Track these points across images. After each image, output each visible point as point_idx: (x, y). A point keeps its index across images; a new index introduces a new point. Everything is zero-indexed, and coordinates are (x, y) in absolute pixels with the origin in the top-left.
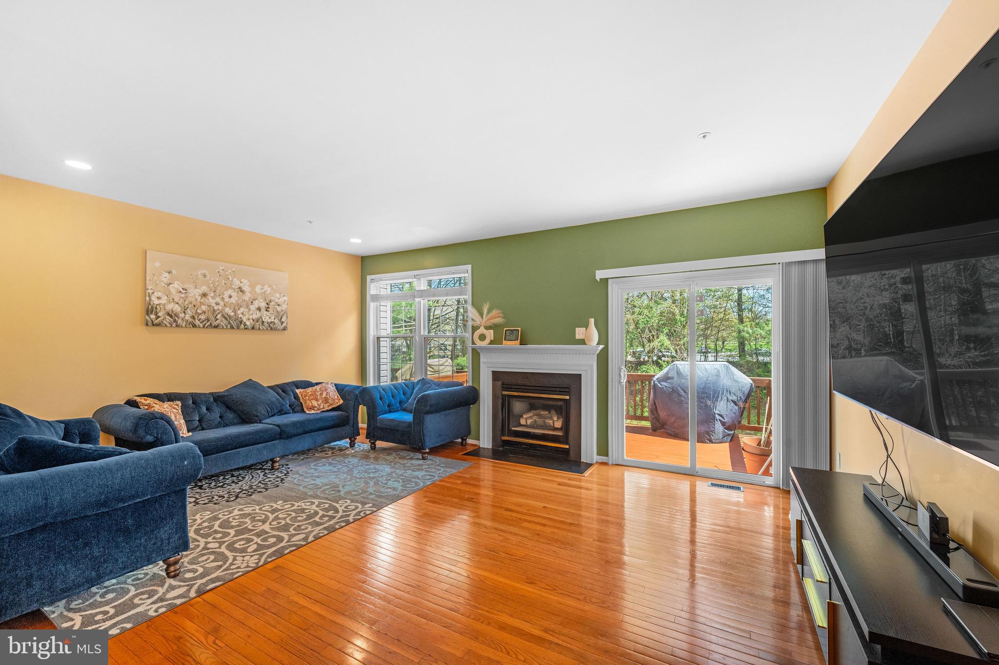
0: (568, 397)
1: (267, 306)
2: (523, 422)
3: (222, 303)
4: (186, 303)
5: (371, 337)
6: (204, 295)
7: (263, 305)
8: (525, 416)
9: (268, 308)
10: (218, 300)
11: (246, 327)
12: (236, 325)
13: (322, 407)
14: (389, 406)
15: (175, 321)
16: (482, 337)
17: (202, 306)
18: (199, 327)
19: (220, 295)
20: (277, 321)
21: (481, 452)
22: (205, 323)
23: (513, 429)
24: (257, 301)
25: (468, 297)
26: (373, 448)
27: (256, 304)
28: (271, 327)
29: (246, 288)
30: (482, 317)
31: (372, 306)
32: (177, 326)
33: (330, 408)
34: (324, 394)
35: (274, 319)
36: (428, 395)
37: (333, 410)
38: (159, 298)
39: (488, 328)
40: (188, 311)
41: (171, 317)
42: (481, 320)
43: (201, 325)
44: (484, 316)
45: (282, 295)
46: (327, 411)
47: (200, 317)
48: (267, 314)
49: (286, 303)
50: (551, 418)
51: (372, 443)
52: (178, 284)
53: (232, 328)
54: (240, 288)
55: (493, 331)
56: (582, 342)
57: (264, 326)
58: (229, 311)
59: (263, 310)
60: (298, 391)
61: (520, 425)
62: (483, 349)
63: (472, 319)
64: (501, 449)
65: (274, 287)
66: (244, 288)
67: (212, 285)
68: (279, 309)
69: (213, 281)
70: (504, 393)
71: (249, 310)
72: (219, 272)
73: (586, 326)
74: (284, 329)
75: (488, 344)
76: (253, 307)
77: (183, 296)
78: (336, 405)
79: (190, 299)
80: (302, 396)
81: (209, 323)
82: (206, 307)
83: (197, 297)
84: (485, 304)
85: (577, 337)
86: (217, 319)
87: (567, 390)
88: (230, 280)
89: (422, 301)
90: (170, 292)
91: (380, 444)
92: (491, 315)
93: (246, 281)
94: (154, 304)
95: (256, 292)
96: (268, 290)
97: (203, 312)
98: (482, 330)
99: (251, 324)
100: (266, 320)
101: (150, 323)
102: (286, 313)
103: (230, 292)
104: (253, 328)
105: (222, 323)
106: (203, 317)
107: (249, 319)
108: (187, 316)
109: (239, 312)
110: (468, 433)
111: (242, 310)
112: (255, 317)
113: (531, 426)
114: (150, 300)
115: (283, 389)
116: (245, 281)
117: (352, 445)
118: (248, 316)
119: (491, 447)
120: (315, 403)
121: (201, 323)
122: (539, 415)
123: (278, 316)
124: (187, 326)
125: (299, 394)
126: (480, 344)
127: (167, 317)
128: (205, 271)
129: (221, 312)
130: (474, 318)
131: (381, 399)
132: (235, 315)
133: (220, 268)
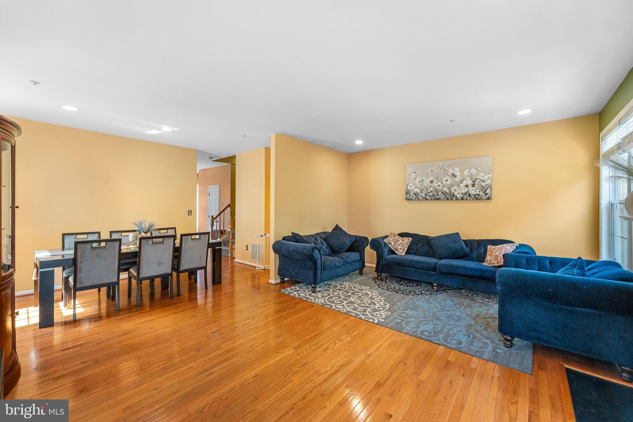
1: (473, 183)
3: (441, 185)
4: (423, 187)
6: (432, 182)
7: (470, 182)
9: (474, 184)
10: (439, 183)
11: (457, 199)
15: (417, 197)
17: (431, 188)
18: (429, 200)
19: (440, 181)
20: (481, 193)
22: (432, 197)
24: (465, 181)
27: (465, 183)
28: (477, 198)
29: (457, 174)
32: (418, 200)
35: (479, 192)
37: (498, 266)
38: (411, 186)
40: (424, 192)
41: (416, 195)
43: (430, 199)
45: (487, 173)
47: (429, 194)
48: (473, 189)
49: (490, 179)
52: (419, 178)
53: (448, 199)
54: (453, 174)
57: (471, 197)
58: (446, 189)
59: (470, 186)
65: (479, 169)
67: (436, 176)
68: (483, 184)
69: (437, 172)
71: (460, 187)
72: (440, 167)
74: (488, 199)
76: (462, 185)
77: (421, 184)
79: (424, 185)
81: (434, 197)
82: (433, 188)
83: (428, 183)
86: (439, 195)
88: (447, 170)
90: (415, 183)
93: (458, 169)
94: (409, 190)
95: (464, 174)
96: (474, 172)
97: (431, 191)
99: (461, 196)
100: (472, 193)
101: (407, 199)
102: (490, 186)
103: (447, 178)
104: (462, 199)
105: (441, 197)
106: (431, 194)
107: (459, 193)
108: (423, 194)
109: (452, 189)
111: (454, 188)
112: (463, 191)
114: (407, 188)
116: (456, 169)
118: (458, 192)
121: (430, 197)
123: (482, 190)
124: (423, 199)
125: (488, 249)
127: (414, 196)
128: (432, 168)
129: (441, 190)
132: (450, 191)
133: (441, 164)
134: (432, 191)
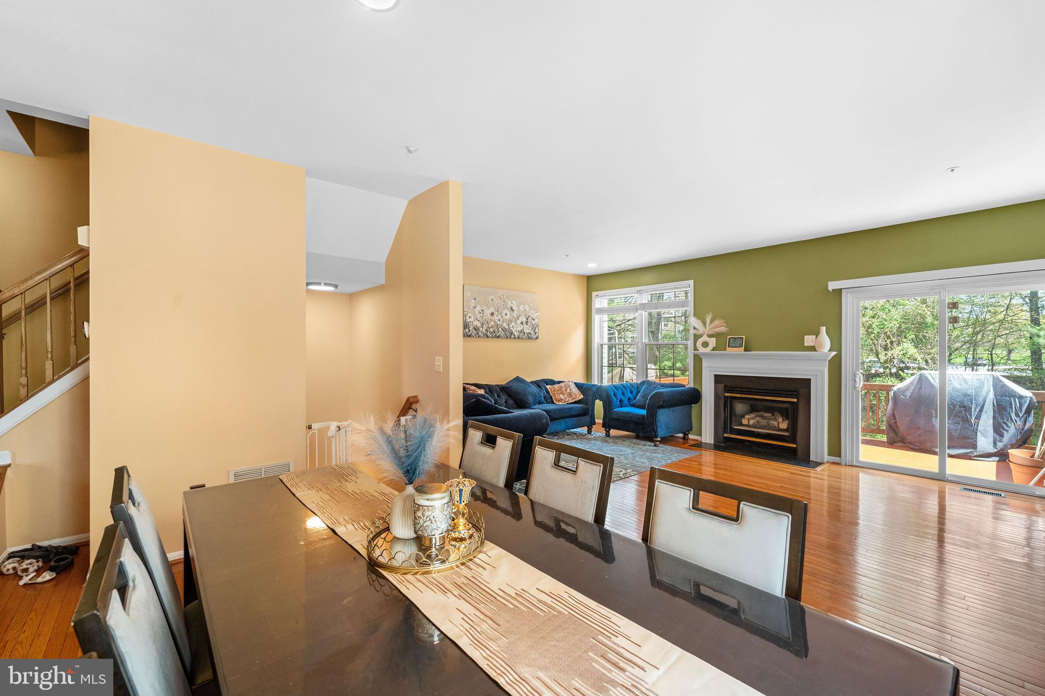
0: (795, 400)
2: (745, 421)
3: (502, 320)
4: (483, 320)
5: (596, 345)
6: (492, 314)
7: (524, 320)
8: (747, 417)
9: (527, 322)
10: (500, 317)
11: (515, 337)
12: (509, 335)
13: (567, 400)
14: (621, 401)
15: (478, 333)
16: (705, 344)
17: (491, 322)
19: (500, 314)
20: (532, 332)
21: (703, 446)
23: (735, 427)
24: (521, 317)
25: (690, 309)
26: (608, 435)
27: (520, 319)
28: (529, 337)
29: (515, 308)
30: (706, 327)
31: (596, 319)
32: (479, 337)
33: (573, 401)
34: (568, 389)
35: (531, 330)
36: (661, 393)
37: (575, 403)
38: (470, 317)
39: (710, 336)
40: (484, 326)
41: (476, 330)
42: (704, 329)
43: (491, 336)
44: (707, 326)
45: (535, 311)
46: (571, 403)
48: (527, 326)
49: (538, 317)
50: (775, 420)
51: (607, 431)
52: (479, 307)
53: (507, 338)
54: (511, 308)
55: (715, 339)
56: (813, 349)
57: (525, 336)
58: (505, 325)
59: (524, 324)
60: (548, 387)
61: (742, 425)
62: (706, 355)
63: (695, 328)
64: (723, 445)
65: (531, 306)
66: (513, 308)
67: (496, 307)
68: (533, 322)
69: (497, 303)
70: (726, 394)
71: (517, 324)
72: (500, 297)
73: (817, 334)
74: (537, 338)
75: (711, 351)
76: (519, 322)
77: (482, 315)
78: (578, 399)
79: (485, 317)
80: (551, 390)
81: (494, 335)
82: (494, 322)
83: (489, 316)
84: (707, 315)
85: (806, 344)
86: (499, 331)
87: (795, 393)
88: (506, 302)
89: (644, 313)
90: (475, 313)
91: (613, 432)
92: (713, 325)
94: (468, 321)
95: (520, 310)
96: (527, 308)
98: (705, 338)
99: (517, 334)
100: (526, 331)
101: (466, 335)
102: (538, 325)
103: (506, 311)
104: (519, 338)
105: (501, 334)
106: (491, 330)
107: (516, 331)
108: (484, 329)
109: (511, 326)
110: (690, 429)
111: (512, 324)
112: (520, 329)
113: (753, 426)
114: (466, 319)
115: (537, 384)
116: (514, 302)
117: (589, 432)
118: (516, 329)
119: (713, 443)
120: (562, 397)
121: (491, 334)
122: (763, 417)
123: (533, 328)
124: (484, 336)
125: (549, 389)
126: (702, 350)
127: (474, 331)
128: (493, 297)
129: (501, 326)
130: (697, 326)
131: (615, 395)
132: (509, 328)
133: (501, 294)
134: (492, 326)
